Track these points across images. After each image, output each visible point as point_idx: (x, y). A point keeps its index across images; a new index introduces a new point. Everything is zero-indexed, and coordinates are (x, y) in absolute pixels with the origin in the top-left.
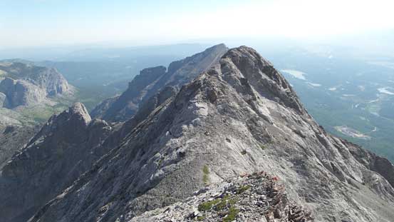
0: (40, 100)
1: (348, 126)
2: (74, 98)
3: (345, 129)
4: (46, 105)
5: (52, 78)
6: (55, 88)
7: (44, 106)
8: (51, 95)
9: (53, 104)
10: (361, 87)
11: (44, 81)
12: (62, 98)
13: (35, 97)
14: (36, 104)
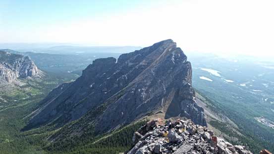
0: (10, 81)
1: (265, 118)
2: (41, 81)
3: (263, 120)
4: (16, 85)
5: (25, 64)
6: (26, 72)
7: (13, 86)
8: (22, 77)
9: (22, 84)
10: (265, 84)
11: (19, 66)
12: (31, 80)
13: (6, 78)
14: (7, 83)
